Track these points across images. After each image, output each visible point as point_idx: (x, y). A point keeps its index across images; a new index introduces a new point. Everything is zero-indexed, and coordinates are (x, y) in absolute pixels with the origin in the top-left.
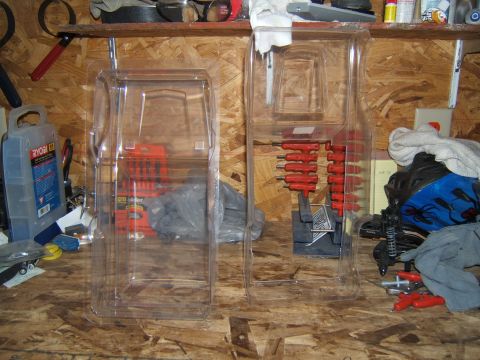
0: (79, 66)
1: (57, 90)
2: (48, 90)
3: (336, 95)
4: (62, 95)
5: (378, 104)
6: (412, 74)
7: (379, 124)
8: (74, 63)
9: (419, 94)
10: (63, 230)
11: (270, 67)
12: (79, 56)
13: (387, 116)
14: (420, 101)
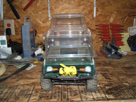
0: (38, 6)
1: (31, 14)
2: (28, 14)
3: (113, 15)
4: (32, 15)
5: (124, 17)
6: (133, 8)
7: (124, 23)
8: (36, 5)
9: (135, 14)
10: (36, 55)
11: (95, 6)
12: (38, 3)
13: (127, 20)
14: (135, 16)
